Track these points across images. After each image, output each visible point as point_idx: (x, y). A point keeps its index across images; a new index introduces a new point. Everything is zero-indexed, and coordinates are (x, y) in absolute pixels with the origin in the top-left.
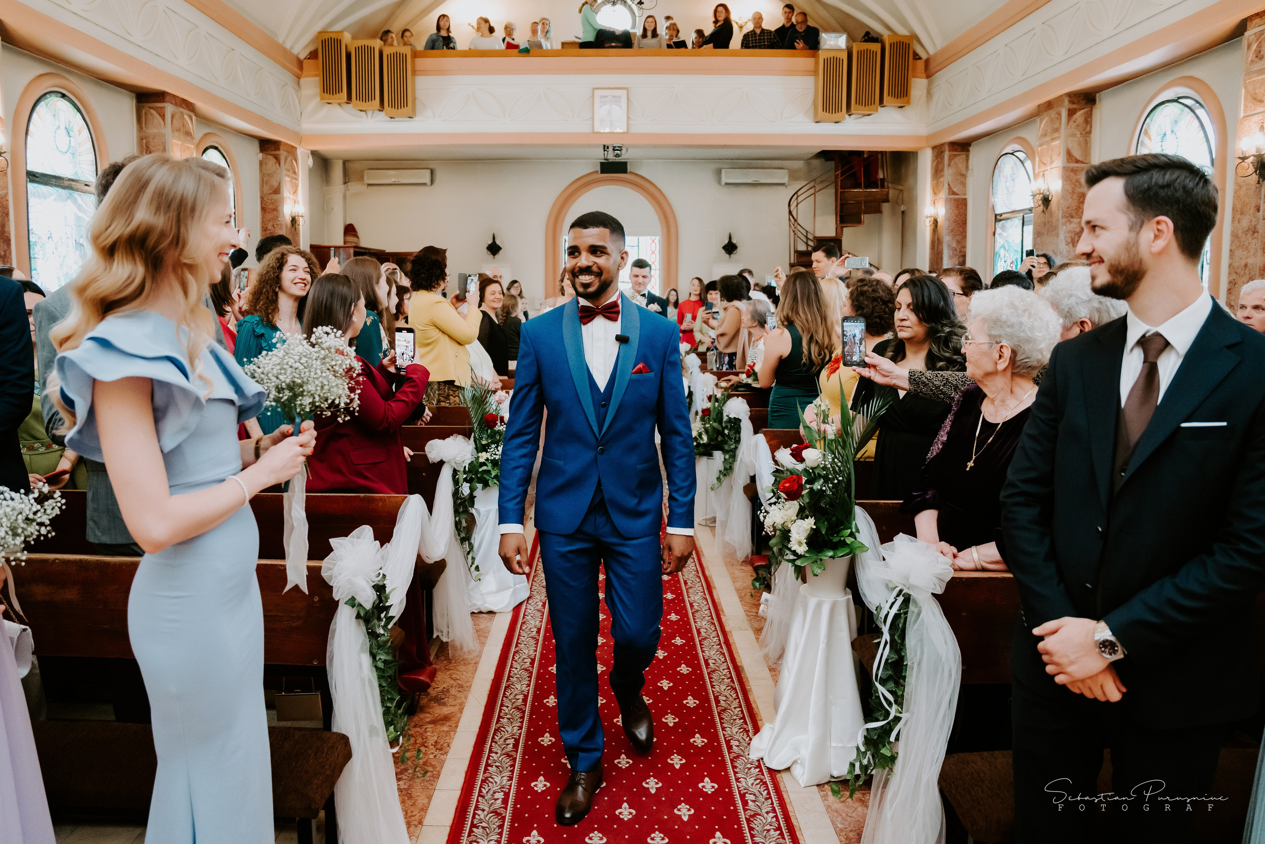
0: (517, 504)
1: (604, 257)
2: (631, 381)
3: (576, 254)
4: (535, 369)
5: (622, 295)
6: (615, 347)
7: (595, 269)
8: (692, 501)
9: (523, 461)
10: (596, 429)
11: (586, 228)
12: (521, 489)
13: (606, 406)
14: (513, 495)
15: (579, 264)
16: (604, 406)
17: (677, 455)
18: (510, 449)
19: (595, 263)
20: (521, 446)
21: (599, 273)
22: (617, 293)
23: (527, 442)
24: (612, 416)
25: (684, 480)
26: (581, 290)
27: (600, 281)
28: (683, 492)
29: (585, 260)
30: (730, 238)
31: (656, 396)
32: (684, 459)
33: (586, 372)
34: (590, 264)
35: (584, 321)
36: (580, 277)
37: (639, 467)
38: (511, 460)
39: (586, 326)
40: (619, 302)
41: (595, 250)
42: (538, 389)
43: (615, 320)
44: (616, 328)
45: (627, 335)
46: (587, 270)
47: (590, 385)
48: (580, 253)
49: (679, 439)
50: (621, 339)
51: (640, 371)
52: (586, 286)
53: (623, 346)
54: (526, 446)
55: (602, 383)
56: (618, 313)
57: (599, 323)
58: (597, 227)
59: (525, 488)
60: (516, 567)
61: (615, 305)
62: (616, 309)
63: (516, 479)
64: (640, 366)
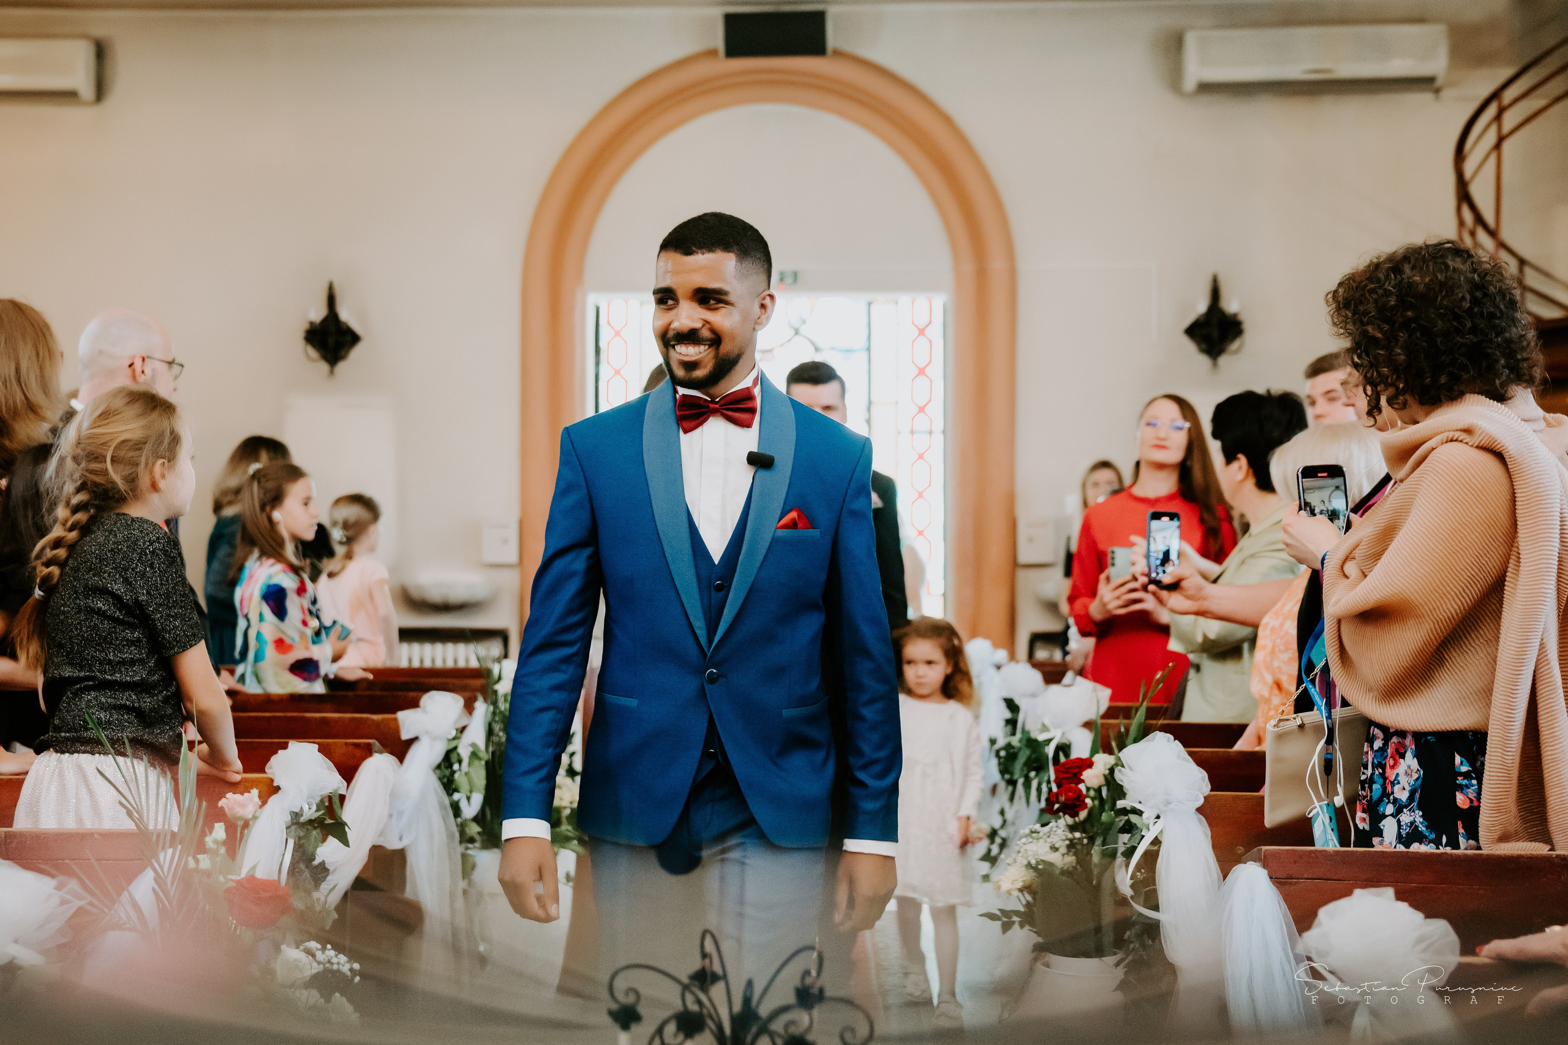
0: (541, 781)
1: (724, 311)
2: (774, 541)
3: (670, 302)
4: (585, 516)
5: (761, 380)
6: (745, 475)
7: (706, 333)
8: (894, 789)
9: (557, 697)
10: (702, 634)
11: (688, 252)
12: (550, 752)
13: (724, 588)
14: (535, 762)
15: (676, 325)
16: (719, 588)
17: (865, 697)
18: (532, 673)
19: (706, 322)
20: (553, 668)
21: (716, 340)
22: (754, 374)
23: (566, 660)
24: (735, 612)
25: (879, 747)
26: (680, 373)
27: (716, 356)
28: (876, 769)
29: (688, 316)
30: (1215, 294)
31: (823, 577)
32: (879, 706)
33: (686, 521)
34: (698, 325)
35: (686, 425)
36: (678, 348)
37: (786, 713)
38: (534, 694)
39: (689, 435)
40: (757, 391)
41: (707, 297)
42: (590, 557)
43: (748, 425)
44: (748, 440)
45: (768, 452)
46: (690, 337)
47: (694, 551)
48: (676, 301)
49: (868, 665)
50: (759, 461)
51: (793, 525)
52: (691, 366)
53: (763, 473)
54: (563, 667)
55: (716, 545)
56: (753, 411)
57: (716, 428)
58: (711, 250)
59: (558, 750)
60: (534, 906)
61: (747, 396)
62: (749, 405)
63: (540, 731)
64: (793, 515)
